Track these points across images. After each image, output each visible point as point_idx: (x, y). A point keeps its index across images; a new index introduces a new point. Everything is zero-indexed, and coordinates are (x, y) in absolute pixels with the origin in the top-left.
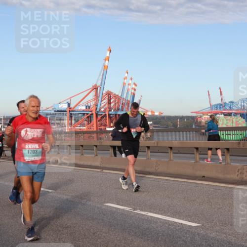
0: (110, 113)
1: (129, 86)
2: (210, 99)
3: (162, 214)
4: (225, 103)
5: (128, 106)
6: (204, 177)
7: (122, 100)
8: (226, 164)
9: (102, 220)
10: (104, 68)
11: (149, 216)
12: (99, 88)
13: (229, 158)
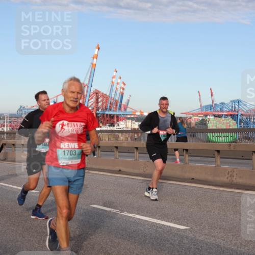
0: (98, 112)
1: (118, 86)
2: (200, 100)
3: (149, 217)
4: (216, 105)
5: (116, 106)
6: (193, 179)
7: (110, 100)
8: (215, 167)
9: (88, 222)
10: (92, 67)
11: (136, 218)
12: (86, 87)
13: (219, 160)
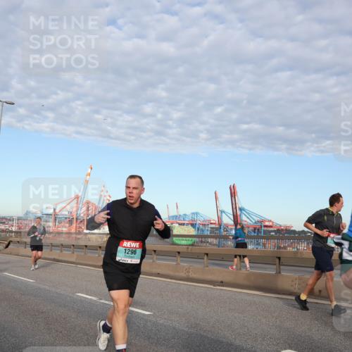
4: (180, 215)
6: (159, 274)
8: (176, 264)
9: (73, 307)
10: (86, 182)
13: (179, 259)
